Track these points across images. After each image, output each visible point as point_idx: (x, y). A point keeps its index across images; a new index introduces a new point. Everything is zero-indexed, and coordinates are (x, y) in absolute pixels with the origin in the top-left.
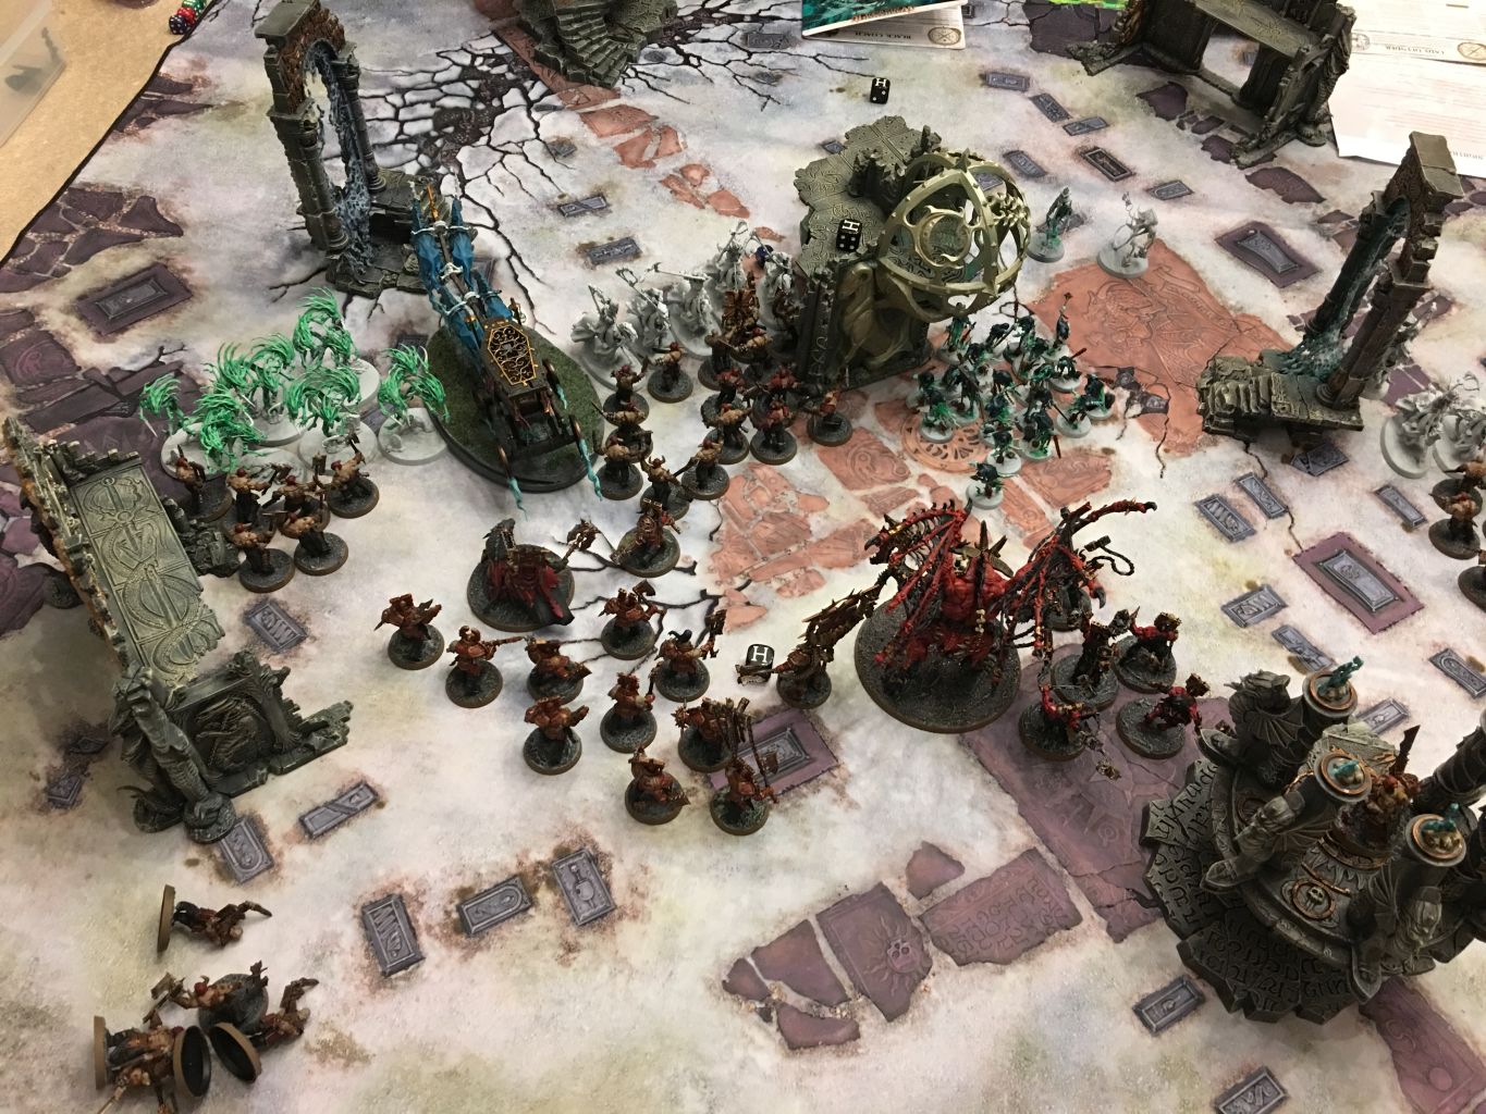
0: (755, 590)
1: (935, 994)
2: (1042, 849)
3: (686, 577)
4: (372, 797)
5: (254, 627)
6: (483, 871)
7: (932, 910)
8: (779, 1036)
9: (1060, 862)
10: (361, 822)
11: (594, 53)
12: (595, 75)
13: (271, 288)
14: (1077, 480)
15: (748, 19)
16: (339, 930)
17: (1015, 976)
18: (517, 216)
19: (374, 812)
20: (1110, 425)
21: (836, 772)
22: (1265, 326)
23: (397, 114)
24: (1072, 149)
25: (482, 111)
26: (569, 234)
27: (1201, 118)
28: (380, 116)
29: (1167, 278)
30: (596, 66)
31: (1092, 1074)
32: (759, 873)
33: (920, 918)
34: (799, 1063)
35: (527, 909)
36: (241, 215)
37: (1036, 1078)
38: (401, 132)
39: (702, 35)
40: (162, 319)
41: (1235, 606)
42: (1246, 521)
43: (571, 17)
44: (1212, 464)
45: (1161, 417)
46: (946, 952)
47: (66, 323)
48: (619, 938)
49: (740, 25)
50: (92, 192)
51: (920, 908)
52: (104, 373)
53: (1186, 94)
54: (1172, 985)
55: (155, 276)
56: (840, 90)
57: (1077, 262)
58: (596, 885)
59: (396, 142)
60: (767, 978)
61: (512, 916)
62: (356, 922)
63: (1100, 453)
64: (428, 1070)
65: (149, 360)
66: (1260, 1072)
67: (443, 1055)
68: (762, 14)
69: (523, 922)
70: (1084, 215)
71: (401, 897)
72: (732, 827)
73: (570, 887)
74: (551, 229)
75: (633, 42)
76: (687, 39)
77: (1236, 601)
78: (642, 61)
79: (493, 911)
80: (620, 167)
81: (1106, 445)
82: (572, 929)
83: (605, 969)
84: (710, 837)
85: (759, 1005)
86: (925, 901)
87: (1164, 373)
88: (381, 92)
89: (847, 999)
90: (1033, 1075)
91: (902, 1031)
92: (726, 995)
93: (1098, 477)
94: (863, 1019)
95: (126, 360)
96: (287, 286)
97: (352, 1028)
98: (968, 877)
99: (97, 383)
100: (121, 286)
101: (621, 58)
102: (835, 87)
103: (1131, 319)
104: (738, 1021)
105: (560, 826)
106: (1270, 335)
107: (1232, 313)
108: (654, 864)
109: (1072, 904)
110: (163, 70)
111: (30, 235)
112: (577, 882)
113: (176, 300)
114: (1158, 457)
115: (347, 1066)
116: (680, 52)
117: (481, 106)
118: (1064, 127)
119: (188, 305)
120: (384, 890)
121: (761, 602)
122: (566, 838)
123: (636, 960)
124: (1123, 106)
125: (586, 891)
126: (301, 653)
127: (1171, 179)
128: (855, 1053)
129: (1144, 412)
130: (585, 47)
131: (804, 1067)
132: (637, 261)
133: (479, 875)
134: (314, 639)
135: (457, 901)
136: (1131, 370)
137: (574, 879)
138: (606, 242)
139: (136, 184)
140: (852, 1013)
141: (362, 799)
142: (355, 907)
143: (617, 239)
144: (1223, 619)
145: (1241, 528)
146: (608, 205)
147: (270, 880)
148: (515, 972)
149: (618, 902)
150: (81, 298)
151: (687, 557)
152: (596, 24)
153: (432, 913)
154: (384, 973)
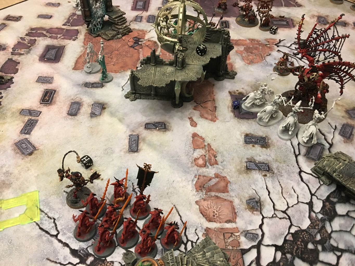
80: (231, 180)
146: (246, 162)
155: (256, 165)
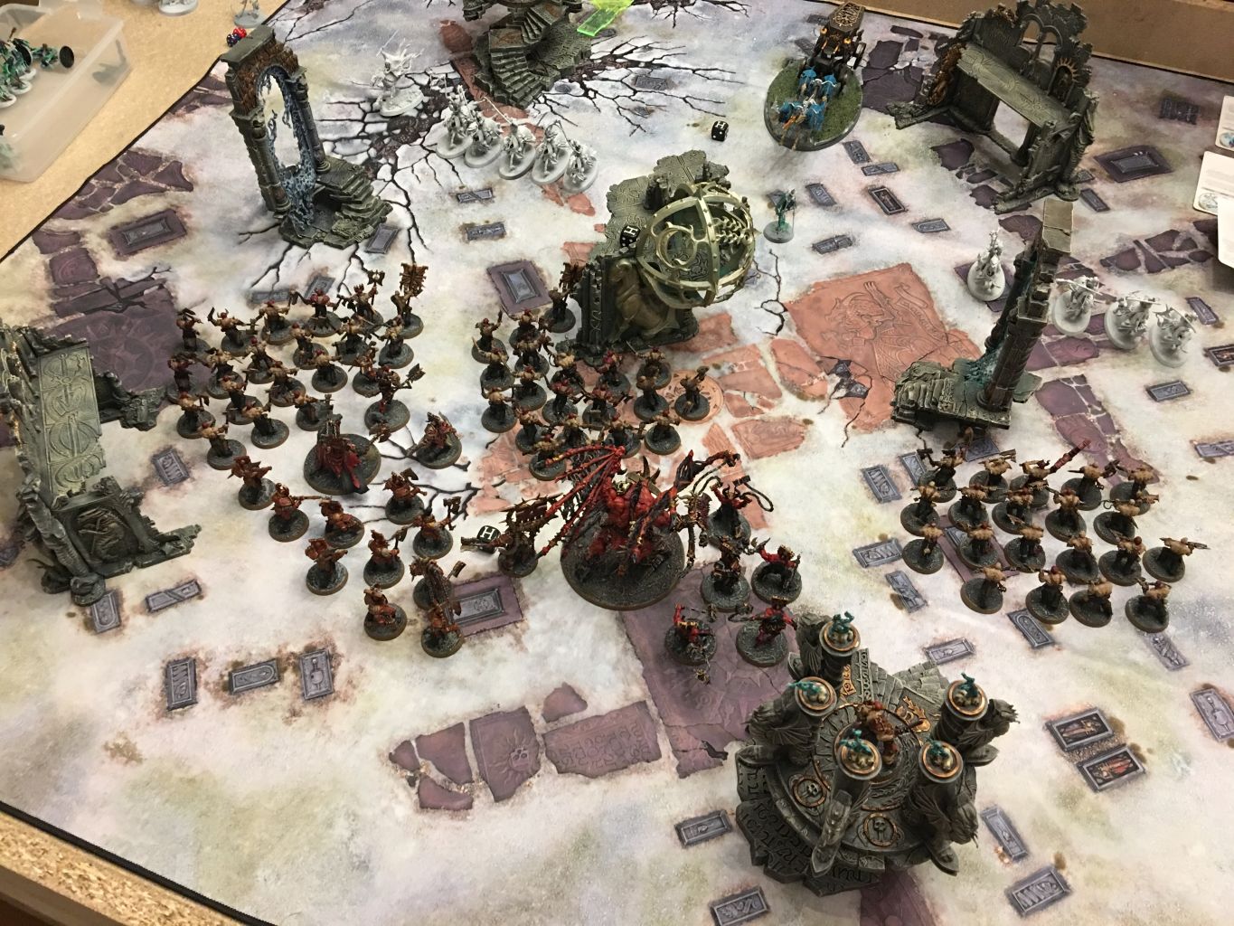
0: (506, 488)
1: (535, 789)
2: (650, 703)
3: (459, 472)
4: (197, 591)
5: (157, 467)
6: (254, 652)
7: (553, 732)
8: (416, 797)
9: (659, 713)
10: (185, 606)
11: (516, 82)
12: (513, 98)
13: (241, 234)
14: (776, 440)
15: (642, 65)
16: (149, 674)
17: (597, 787)
18: (426, 199)
19: (195, 601)
20: (817, 403)
21: (518, 625)
22: (970, 341)
23: (364, 117)
24: (863, 187)
25: (425, 120)
26: (458, 215)
27: (978, 170)
28: (352, 118)
29: (904, 295)
30: (515, 92)
31: (629, 865)
32: (440, 684)
33: (543, 736)
34: (425, 818)
35: (275, 682)
36: (237, 181)
37: (587, 860)
38: (363, 130)
39: (604, 74)
40: (161, 248)
41: (864, 552)
42: (896, 488)
43: (501, 55)
44: (887, 442)
45: (859, 401)
46: (553, 762)
47: (99, 244)
48: (329, 713)
49: (634, 69)
50: (143, 155)
51: (546, 728)
52: (114, 281)
53: (973, 150)
54: (710, 815)
55: (166, 218)
56: (695, 125)
57: (836, 274)
58: (326, 674)
59: (357, 137)
60: (421, 757)
61: (263, 685)
62: (161, 671)
63: (801, 423)
64: (177, 774)
65: (144, 276)
66: (755, 889)
67: (189, 767)
68: (655, 62)
69: (270, 690)
70: (854, 239)
71: (195, 660)
72: (431, 651)
73: (307, 673)
74: (446, 211)
75: (547, 76)
76: (591, 77)
77: (866, 548)
78: (553, 91)
79: (252, 680)
81: (808, 417)
82: (301, 700)
83: (313, 731)
84: (415, 655)
85: (409, 774)
86: (551, 724)
87: (874, 367)
88: (357, 100)
89: (471, 781)
90: (585, 857)
91: (503, 809)
92: (390, 764)
93: (793, 440)
94: (478, 797)
95: (130, 274)
96: (251, 233)
97: (138, 739)
98: (589, 713)
99: (107, 288)
100: (142, 222)
101: (536, 87)
102: (692, 122)
103: (863, 323)
104: (391, 782)
105: (315, 631)
106: (971, 348)
107: (947, 327)
108: (369, 667)
109: (657, 745)
110: (213, 72)
111: (93, 181)
112: (314, 671)
113: (175, 236)
114: (846, 431)
115: (127, 762)
116: (583, 86)
117: (424, 116)
118: (863, 169)
119: (182, 240)
120: (185, 654)
121: (507, 497)
122: (316, 640)
123: (336, 729)
124: (916, 156)
125: (318, 677)
126: (182, 488)
127: (936, 217)
128: (464, 819)
129: (847, 395)
130: (508, 78)
131: (426, 821)
132: (501, 240)
133: (250, 654)
134: (194, 479)
135: (230, 670)
136: (849, 362)
137: (311, 668)
138: (482, 223)
139: (173, 152)
140: (472, 791)
141: (191, 591)
142: (163, 661)
143: (491, 222)
144: (851, 558)
145: (891, 493)
147: (116, 635)
148: (253, 722)
149: (337, 689)
150: (114, 228)
151: (465, 458)
152: (520, 61)
153: (211, 675)
154: (168, 708)
155: (478, 197)
